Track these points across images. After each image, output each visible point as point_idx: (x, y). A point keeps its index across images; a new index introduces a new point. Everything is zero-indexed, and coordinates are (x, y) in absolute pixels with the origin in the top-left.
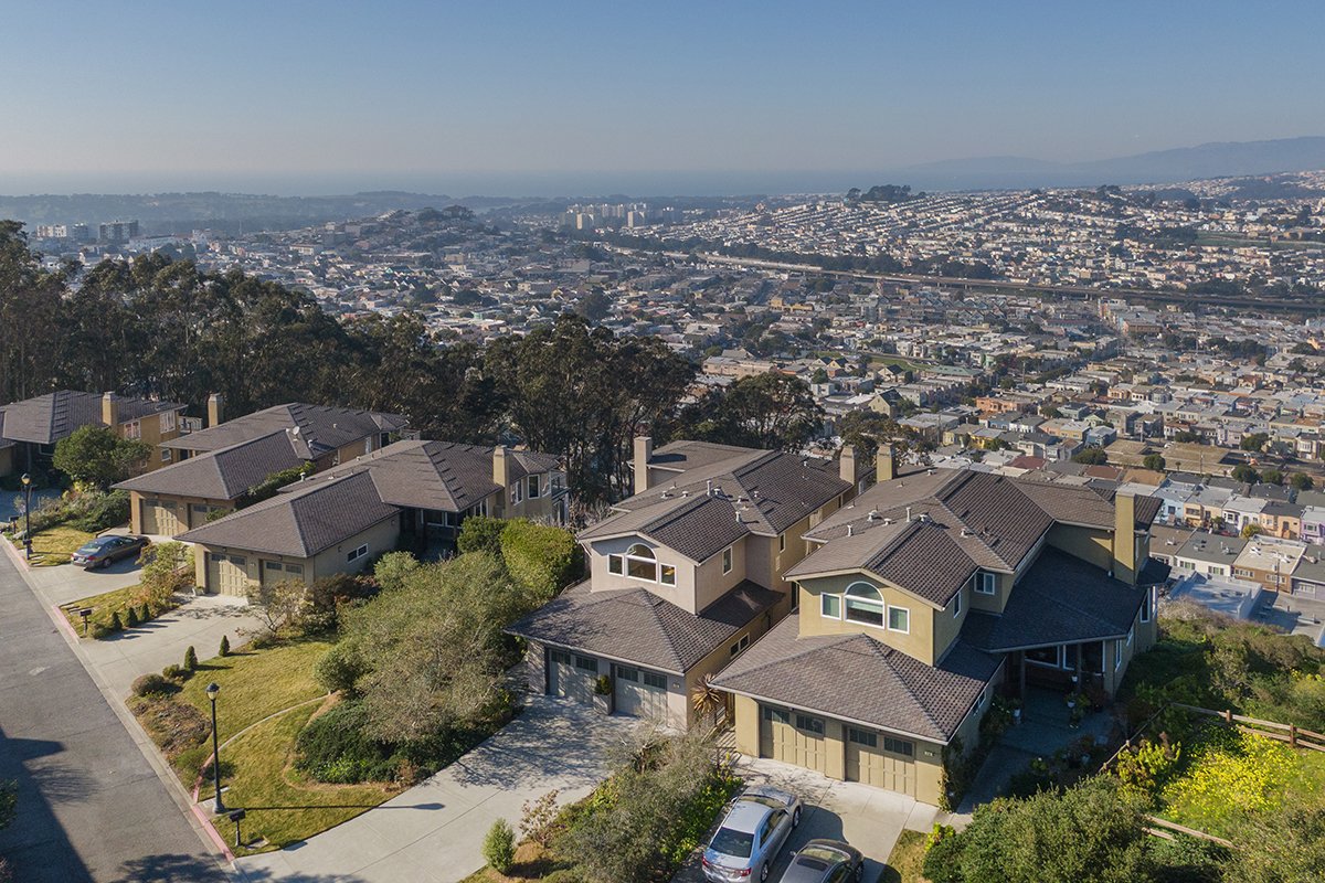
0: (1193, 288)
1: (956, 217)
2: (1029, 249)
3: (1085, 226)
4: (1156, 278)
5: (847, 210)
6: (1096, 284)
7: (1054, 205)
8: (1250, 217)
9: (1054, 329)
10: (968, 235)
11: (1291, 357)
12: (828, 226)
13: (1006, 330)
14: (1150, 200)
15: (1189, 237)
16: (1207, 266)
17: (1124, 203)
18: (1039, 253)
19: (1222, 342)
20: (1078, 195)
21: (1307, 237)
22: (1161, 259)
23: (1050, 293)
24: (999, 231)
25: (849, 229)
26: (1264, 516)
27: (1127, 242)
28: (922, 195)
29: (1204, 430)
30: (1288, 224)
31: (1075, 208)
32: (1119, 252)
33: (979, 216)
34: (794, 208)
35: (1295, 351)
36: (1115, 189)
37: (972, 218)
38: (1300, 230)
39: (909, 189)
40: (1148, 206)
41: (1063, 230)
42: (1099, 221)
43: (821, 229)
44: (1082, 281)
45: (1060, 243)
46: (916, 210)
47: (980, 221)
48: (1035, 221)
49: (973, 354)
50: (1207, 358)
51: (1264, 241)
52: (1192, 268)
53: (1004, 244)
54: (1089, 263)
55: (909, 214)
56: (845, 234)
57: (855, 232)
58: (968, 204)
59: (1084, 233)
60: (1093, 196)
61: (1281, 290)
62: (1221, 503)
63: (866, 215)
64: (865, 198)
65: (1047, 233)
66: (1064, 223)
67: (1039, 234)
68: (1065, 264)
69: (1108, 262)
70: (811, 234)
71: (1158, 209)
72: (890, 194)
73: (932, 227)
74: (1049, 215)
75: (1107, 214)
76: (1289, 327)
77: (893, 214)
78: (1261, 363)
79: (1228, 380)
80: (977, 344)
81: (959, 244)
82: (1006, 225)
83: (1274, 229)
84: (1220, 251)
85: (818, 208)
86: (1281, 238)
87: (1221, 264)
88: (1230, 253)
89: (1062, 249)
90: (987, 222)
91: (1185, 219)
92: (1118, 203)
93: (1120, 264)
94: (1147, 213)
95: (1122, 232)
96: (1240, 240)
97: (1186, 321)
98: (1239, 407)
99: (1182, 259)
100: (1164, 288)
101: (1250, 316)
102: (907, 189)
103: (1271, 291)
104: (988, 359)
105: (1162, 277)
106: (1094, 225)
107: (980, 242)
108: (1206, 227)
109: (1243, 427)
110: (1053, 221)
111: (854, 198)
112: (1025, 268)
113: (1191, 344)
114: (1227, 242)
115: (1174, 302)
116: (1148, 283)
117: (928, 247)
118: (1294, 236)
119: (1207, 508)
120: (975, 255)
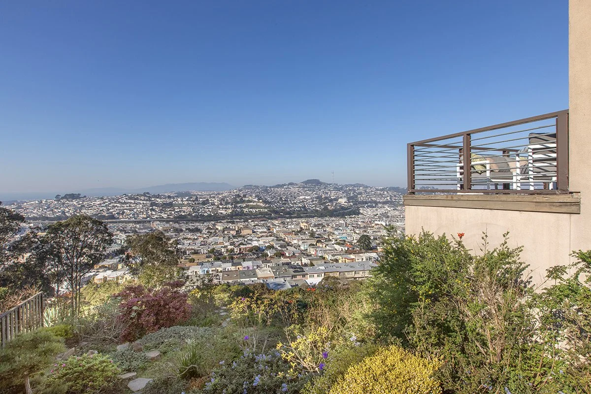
0: (174, 217)
1: (98, 203)
2: (125, 211)
3: (141, 204)
4: (165, 216)
5: (56, 202)
6: (148, 219)
7: (130, 198)
8: (184, 199)
9: (141, 231)
10: (103, 208)
11: (207, 231)
12: (48, 208)
13: (125, 233)
14: (158, 196)
15: (170, 205)
16: (177, 212)
17: (151, 197)
18: (129, 212)
19: (189, 229)
20: (138, 195)
21: (198, 204)
22: (165, 211)
23: (136, 222)
24: (114, 207)
25: (57, 208)
26: (233, 267)
27: (154, 207)
28: (85, 197)
29: (198, 250)
30: (193, 201)
31: (137, 199)
32: (152, 210)
33: (107, 202)
34: (32, 203)
35: (207, 229)
36: (148, 193)
37: (104, 203)
38: (197, 202)
39: (80, 195)
40: (158, 198)
41: (134, 205)
42: (145, 202)
43: (45, 209)
44: (143, 218)
45: (134, 209)
46: (83, 201)
47: (107, 204)
48: (125, 203)
49: (117, 240)
50: (187, 233)
51: (188, 205)
52: (173, 213)
53: (117, 210)
54: (145, 213)
55: (81, 203)
56: (56, 210)
57: (60, 209)
58: (102, 199)
59: (141, 205)
60: (142, 195)
61: (196, 216)
62: (220, 266)
63: (64, 204)
64: (62, 198)
65: (130, 206)
66: (134, 203)
67: (127, 206)
68: (137, 214)
69: (150, 213)
70: (41, 211)
71: (161, 198)
72: (73, 197)
73: (90, 207)
74: (130, 201)
75: (147, 200)
76: (201, 225)
77: (75, 203)
78: (201, 233)
79: (196, 238)
80: (117, 238)
81: (101, 211)
82: (116, 205)
83: (190, 202)
84: (179, 208)
85: (43, 202)
86: (192, 204)
87: (180, 211)
88: (182, 209)
89: (135, 210)
90: (109, 204)
91: (168, 201)
92: (149, 197)
93: (154, 213)
94: (158, 200)
95: (152, 205)
96: (183, 205)
97: (177, 226)
98: (202, 243)
99: (170, 210)
100: (168, 218)
101: (191, 223)
102: (79, 195)
103: (194, 216)
104: (123, 241)
105: (166, 215)
106: (143, 203)
107: (108, 210)
108: (174, 202)
109: (207, 248)
110: (131, 203)
111: (58, 198)
112: (125, 216)
113: (182, 231)
114: (180, 206)
115: (172, 221)
116: (163, 218)
117: (89, 213)
118: (195, 204)
119: (217, 269)
120: (107, 213)
